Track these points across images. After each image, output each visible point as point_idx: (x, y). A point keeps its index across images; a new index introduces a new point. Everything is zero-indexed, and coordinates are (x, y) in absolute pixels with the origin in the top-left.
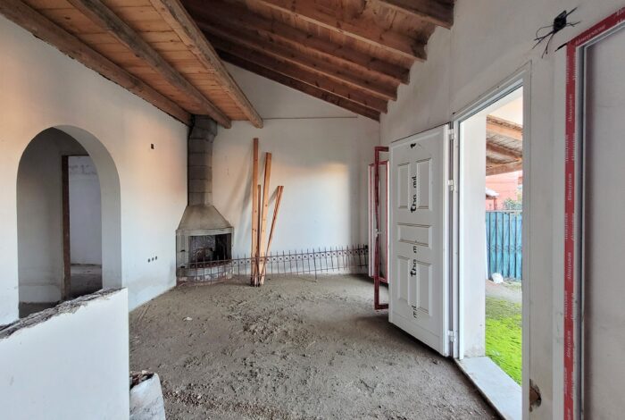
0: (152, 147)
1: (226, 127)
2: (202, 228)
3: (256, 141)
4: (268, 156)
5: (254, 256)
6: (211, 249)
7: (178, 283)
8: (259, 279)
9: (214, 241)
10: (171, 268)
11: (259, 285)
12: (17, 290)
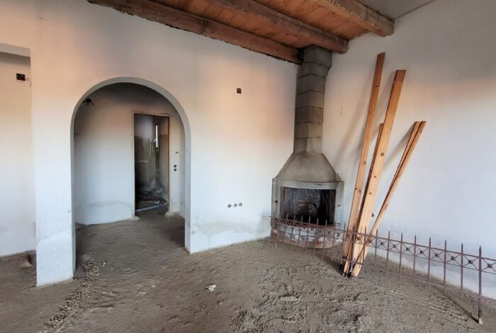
0: (239, 91)
1: (341, 53)
2: (295, 179)
3: (381, 58)
4: (399, 76)
5: (351, 228)
6: (315, 205)
7: (273, 234)
8: (352, 266)
9: (319, 196)
10: (264, 217)
11: (349, 275)
12: (70, 214)
